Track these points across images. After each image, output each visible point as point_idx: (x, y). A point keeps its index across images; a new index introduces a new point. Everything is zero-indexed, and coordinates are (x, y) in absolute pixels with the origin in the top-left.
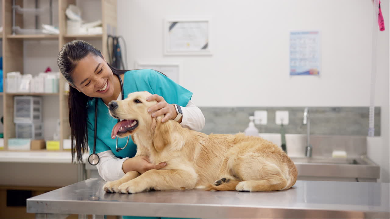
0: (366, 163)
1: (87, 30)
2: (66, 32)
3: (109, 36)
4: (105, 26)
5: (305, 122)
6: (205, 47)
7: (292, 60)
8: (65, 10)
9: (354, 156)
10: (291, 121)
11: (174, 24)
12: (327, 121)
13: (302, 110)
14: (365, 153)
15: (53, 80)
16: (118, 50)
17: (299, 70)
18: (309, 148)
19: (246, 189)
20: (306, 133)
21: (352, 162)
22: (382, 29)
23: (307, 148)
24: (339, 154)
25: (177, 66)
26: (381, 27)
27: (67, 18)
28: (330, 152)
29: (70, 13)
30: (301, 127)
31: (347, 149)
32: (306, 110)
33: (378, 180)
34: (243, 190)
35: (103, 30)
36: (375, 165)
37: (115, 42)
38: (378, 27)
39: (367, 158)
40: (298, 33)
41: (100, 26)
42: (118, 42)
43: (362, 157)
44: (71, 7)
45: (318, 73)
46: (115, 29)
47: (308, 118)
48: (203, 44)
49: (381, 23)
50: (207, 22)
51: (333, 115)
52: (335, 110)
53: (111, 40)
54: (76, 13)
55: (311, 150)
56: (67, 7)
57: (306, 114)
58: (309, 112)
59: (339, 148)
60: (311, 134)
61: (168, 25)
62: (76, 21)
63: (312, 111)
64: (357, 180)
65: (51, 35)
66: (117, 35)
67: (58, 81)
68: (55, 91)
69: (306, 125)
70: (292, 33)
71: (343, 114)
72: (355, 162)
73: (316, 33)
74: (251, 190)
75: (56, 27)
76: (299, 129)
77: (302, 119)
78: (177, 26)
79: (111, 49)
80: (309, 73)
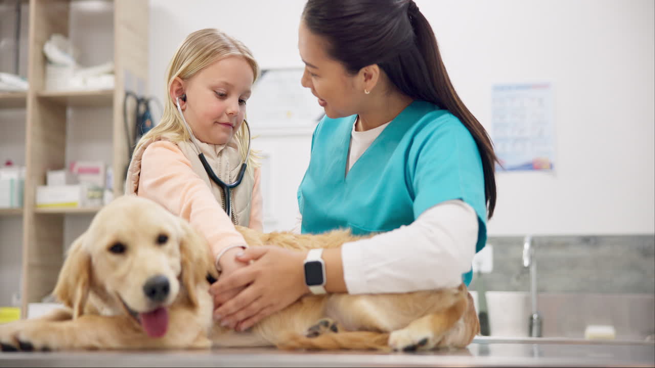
1: (85, 82)
2: (44, 86)
3: (127, 94)
4: (121, 73)
5: (526, 263)
8: (42, 45)
10: (498, 265)
12: (573, 264)
13: (518, 242)
15: (12, 181)
16: (148, 124)
17: (511, 162)
18: (535, 317)
20: (528, 289)
24: (600, 331)
27: (46, 60)
28: (582, 329)
29: (53, 50)
30: (518, 278)
31: (615, 323)
32: (527, 241)
35: (117, 81)
37: (142, 109)
40: (509, 88)
41: (112, 73)
42: (148, 109)
44: (56, 39)
45: (551, 166)
47: (531, 258)
48: (318, 113)
51: (583, 252)
52: (587, 240)
53: (131, 103)
54: (64, 50)
56: (48, 38)
57: (527, 246)
58: (533, 243)
59: (599, 319)
60: (540, 290)
62: (64, 66)
63: (539, 243)
65: (13, 92)
66: (146, 94)
67: (22, 184)
68: (15, 204)
69: (528, 268)
70: (498, 88)
71: (604, 250)
73: (545, 86)
75: (24, 77)
76: (514, 282)
77: (520, 261)
79: (130, 120)
80: (532, 166)
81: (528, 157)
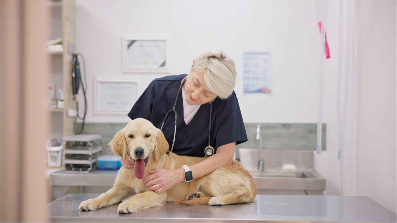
0: (313, 176)
4: (65, 44)
5: (258, 138)
6: (163, 65)
7: (245, 78)
9: (303, 170)
11: (132, 42)
12: (278, 136)
13: (255, 126)
14: (312, 166)
16: (78, 67)
17: (251, 89)
18: (261, 163)
19: (218, 203)
20: (259, 147)
21: (300, 174)
22: (328, 57)
23: (259, 162)
24: (289, 167)
25: (135, 83)
26: (327, 55)
28: (280, 165)
30: (254, 142)
31: (296, 163)
32: (259, 126)
33: (325, 192)
34: (216, 204)
35: (64, 48)
36: (321, 178)
37: (75, 59)
38: (325, 55)
39: (314, 170)
40: (252, 53)
41: (60, 43)
42: (77, 59)
43: (310, 170)
45: (270, 91)
46: (74, 46)
47: (260, 134)
48: (161, 63)
49: (327, 52)
50: (165, 41)
51: (283, 131)
52: (285, 126)
53: (70, 57)
55: (263, 164)
57: (258, 130)
58: (261, 128)
59: (288, 161)
60: (264, 148)
61: (127, 43)
63: (265, 127)
64: (306, 192)
66: (77, 52)
69: (259, 140)
70: (246, 54)
71: (292, 130)
72: (303, 176)
73: (268, 53)
74: (223, 204)
76: (252, 144)
77: (256, 135)
78: (135, 44)
80: (261, 91)
81: (259, 87)
